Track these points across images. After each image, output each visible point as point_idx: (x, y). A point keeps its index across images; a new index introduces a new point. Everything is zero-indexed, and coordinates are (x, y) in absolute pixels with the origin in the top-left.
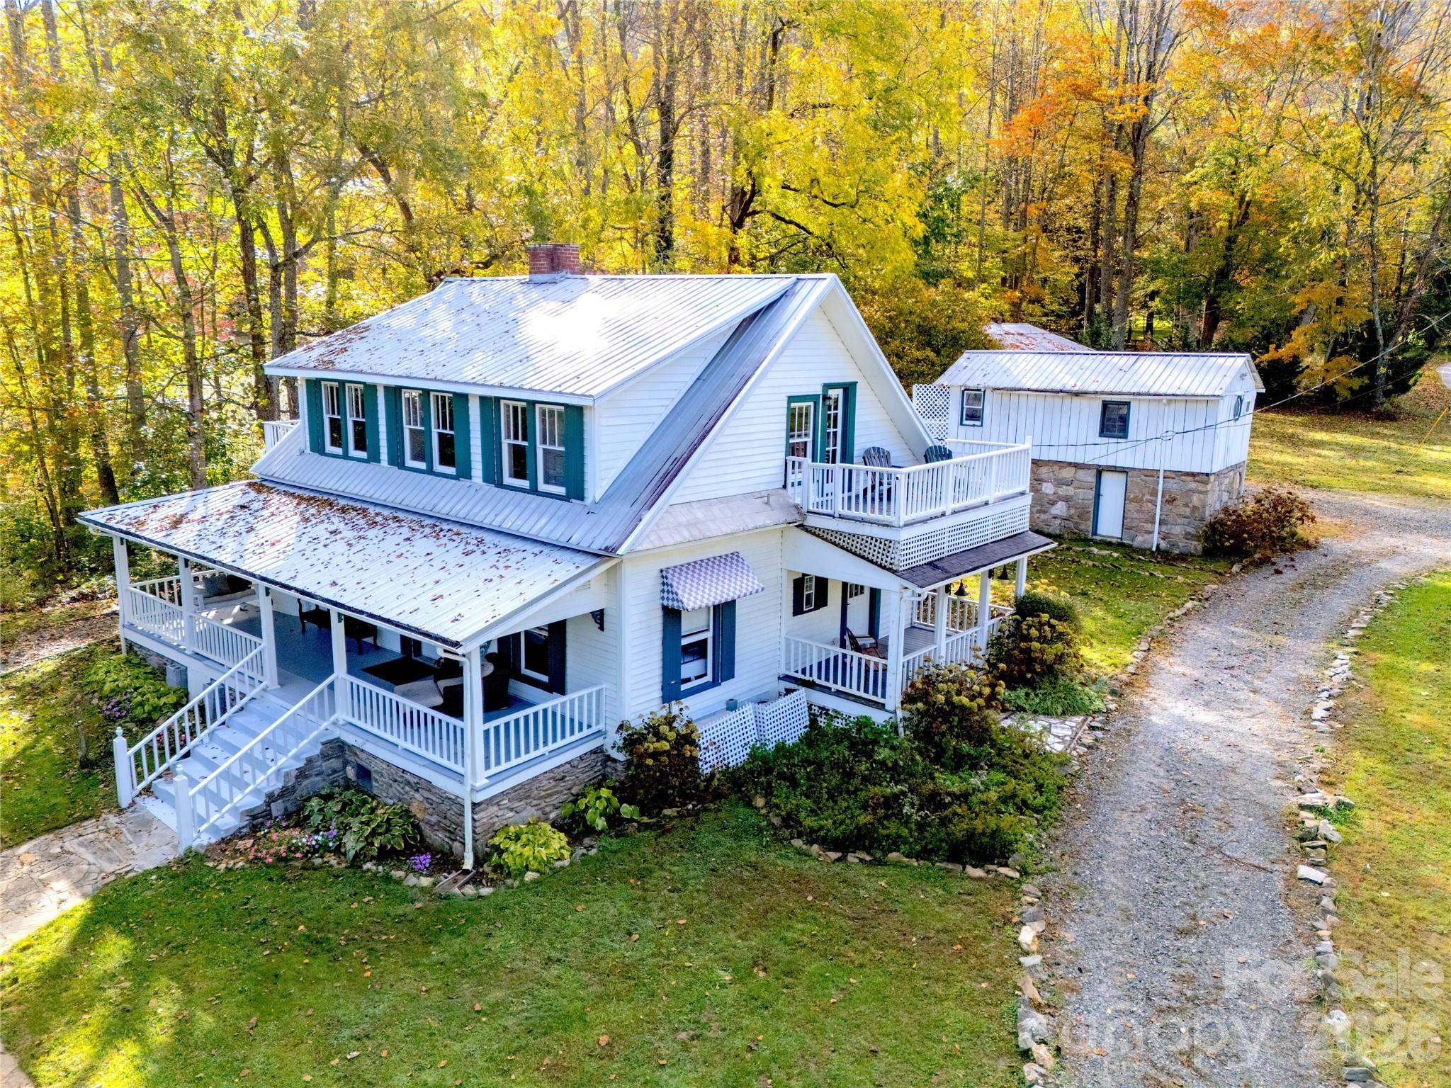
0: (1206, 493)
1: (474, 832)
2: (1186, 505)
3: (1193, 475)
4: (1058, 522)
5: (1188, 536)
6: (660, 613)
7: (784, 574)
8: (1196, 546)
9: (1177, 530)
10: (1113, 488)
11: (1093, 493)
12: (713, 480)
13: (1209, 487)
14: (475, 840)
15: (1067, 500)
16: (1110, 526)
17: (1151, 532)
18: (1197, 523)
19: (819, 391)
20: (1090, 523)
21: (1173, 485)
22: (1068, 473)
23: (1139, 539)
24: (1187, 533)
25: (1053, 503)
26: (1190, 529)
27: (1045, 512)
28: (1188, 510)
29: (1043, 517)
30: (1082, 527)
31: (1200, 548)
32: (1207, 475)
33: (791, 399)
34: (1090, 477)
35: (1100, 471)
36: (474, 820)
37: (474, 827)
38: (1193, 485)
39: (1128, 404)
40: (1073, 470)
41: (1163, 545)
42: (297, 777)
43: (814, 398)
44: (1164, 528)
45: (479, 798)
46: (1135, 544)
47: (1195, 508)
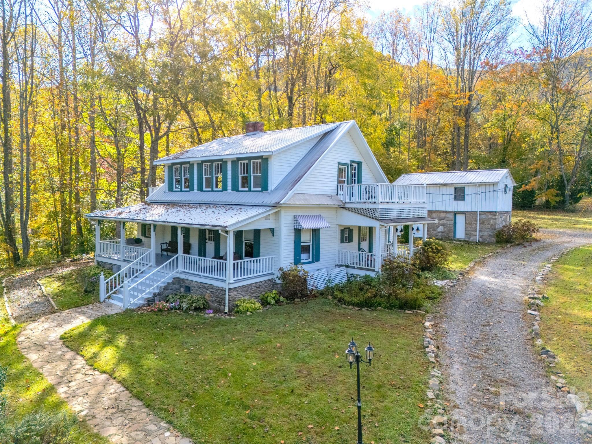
0: (496, 219)
1: (229, 300)
2: (488, 224)
3: (490, 212)
4: (440, 234)
5: (490, 236)
6: (293, 231)
7: (337, 227)
8: (494, 239)
9: (486, 234)
10: (461, 220)
11: (453, 222)
12: (312, 187)
13: (497, 217)
14: (229, 303)
15: (443, 225)
16: (460, 234)
17: (476, 235)
18: (493, 231)
19: (349, 162)
20: (452, 233)
21: (483, 217)
22: (443, 215)
23: (472, 238)
24: (490, 235)
25: (438, 227)
26: (490, 233)
27: (435, 230)
28: (489, 226)
29: (435, 232)
30: (450, 235)
31: (495, 240)
32: (495, 212)
33: (339, 164)
34: (451, 216)
35: (455, 213)
36: (229, 295)
37: (229, 298)
38: (490, 216)
39: (464, 188)
40: (445, 214)
41: (481, 240)
42: (164, 289)
43: (347, 165)
44: (481, 234)
45: (232, 286)
46: (470, 240)
47: (492, 225)
